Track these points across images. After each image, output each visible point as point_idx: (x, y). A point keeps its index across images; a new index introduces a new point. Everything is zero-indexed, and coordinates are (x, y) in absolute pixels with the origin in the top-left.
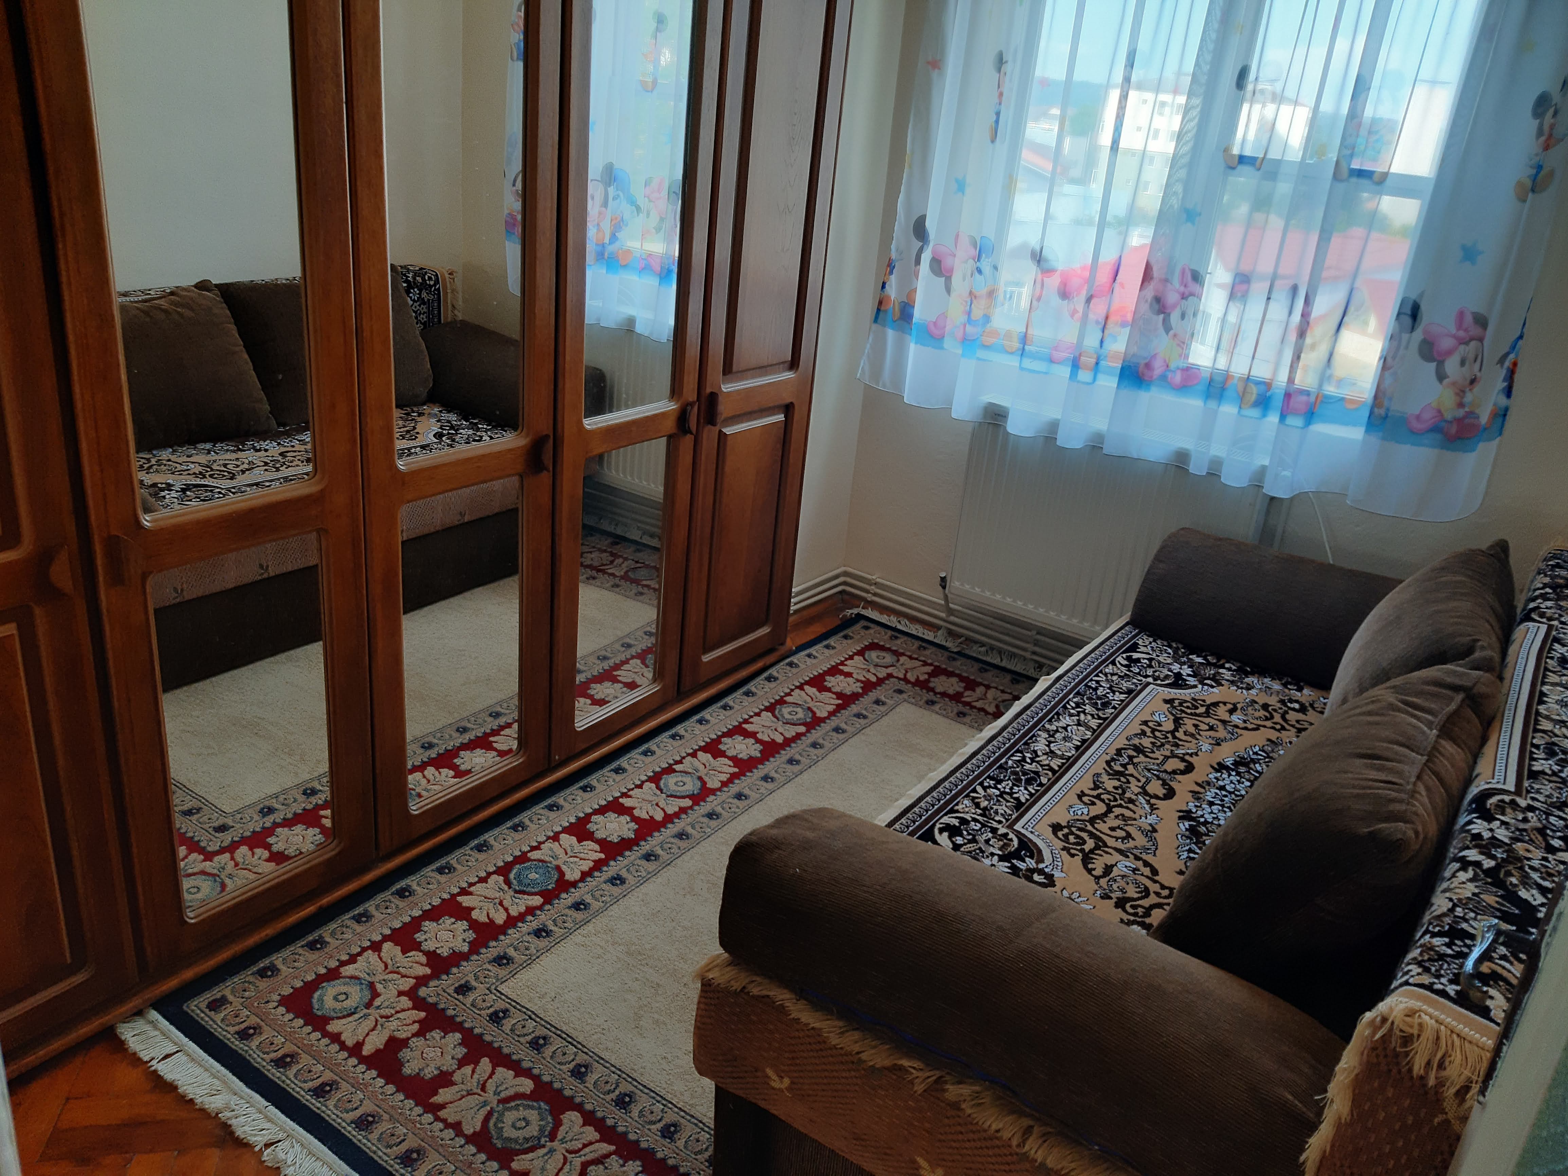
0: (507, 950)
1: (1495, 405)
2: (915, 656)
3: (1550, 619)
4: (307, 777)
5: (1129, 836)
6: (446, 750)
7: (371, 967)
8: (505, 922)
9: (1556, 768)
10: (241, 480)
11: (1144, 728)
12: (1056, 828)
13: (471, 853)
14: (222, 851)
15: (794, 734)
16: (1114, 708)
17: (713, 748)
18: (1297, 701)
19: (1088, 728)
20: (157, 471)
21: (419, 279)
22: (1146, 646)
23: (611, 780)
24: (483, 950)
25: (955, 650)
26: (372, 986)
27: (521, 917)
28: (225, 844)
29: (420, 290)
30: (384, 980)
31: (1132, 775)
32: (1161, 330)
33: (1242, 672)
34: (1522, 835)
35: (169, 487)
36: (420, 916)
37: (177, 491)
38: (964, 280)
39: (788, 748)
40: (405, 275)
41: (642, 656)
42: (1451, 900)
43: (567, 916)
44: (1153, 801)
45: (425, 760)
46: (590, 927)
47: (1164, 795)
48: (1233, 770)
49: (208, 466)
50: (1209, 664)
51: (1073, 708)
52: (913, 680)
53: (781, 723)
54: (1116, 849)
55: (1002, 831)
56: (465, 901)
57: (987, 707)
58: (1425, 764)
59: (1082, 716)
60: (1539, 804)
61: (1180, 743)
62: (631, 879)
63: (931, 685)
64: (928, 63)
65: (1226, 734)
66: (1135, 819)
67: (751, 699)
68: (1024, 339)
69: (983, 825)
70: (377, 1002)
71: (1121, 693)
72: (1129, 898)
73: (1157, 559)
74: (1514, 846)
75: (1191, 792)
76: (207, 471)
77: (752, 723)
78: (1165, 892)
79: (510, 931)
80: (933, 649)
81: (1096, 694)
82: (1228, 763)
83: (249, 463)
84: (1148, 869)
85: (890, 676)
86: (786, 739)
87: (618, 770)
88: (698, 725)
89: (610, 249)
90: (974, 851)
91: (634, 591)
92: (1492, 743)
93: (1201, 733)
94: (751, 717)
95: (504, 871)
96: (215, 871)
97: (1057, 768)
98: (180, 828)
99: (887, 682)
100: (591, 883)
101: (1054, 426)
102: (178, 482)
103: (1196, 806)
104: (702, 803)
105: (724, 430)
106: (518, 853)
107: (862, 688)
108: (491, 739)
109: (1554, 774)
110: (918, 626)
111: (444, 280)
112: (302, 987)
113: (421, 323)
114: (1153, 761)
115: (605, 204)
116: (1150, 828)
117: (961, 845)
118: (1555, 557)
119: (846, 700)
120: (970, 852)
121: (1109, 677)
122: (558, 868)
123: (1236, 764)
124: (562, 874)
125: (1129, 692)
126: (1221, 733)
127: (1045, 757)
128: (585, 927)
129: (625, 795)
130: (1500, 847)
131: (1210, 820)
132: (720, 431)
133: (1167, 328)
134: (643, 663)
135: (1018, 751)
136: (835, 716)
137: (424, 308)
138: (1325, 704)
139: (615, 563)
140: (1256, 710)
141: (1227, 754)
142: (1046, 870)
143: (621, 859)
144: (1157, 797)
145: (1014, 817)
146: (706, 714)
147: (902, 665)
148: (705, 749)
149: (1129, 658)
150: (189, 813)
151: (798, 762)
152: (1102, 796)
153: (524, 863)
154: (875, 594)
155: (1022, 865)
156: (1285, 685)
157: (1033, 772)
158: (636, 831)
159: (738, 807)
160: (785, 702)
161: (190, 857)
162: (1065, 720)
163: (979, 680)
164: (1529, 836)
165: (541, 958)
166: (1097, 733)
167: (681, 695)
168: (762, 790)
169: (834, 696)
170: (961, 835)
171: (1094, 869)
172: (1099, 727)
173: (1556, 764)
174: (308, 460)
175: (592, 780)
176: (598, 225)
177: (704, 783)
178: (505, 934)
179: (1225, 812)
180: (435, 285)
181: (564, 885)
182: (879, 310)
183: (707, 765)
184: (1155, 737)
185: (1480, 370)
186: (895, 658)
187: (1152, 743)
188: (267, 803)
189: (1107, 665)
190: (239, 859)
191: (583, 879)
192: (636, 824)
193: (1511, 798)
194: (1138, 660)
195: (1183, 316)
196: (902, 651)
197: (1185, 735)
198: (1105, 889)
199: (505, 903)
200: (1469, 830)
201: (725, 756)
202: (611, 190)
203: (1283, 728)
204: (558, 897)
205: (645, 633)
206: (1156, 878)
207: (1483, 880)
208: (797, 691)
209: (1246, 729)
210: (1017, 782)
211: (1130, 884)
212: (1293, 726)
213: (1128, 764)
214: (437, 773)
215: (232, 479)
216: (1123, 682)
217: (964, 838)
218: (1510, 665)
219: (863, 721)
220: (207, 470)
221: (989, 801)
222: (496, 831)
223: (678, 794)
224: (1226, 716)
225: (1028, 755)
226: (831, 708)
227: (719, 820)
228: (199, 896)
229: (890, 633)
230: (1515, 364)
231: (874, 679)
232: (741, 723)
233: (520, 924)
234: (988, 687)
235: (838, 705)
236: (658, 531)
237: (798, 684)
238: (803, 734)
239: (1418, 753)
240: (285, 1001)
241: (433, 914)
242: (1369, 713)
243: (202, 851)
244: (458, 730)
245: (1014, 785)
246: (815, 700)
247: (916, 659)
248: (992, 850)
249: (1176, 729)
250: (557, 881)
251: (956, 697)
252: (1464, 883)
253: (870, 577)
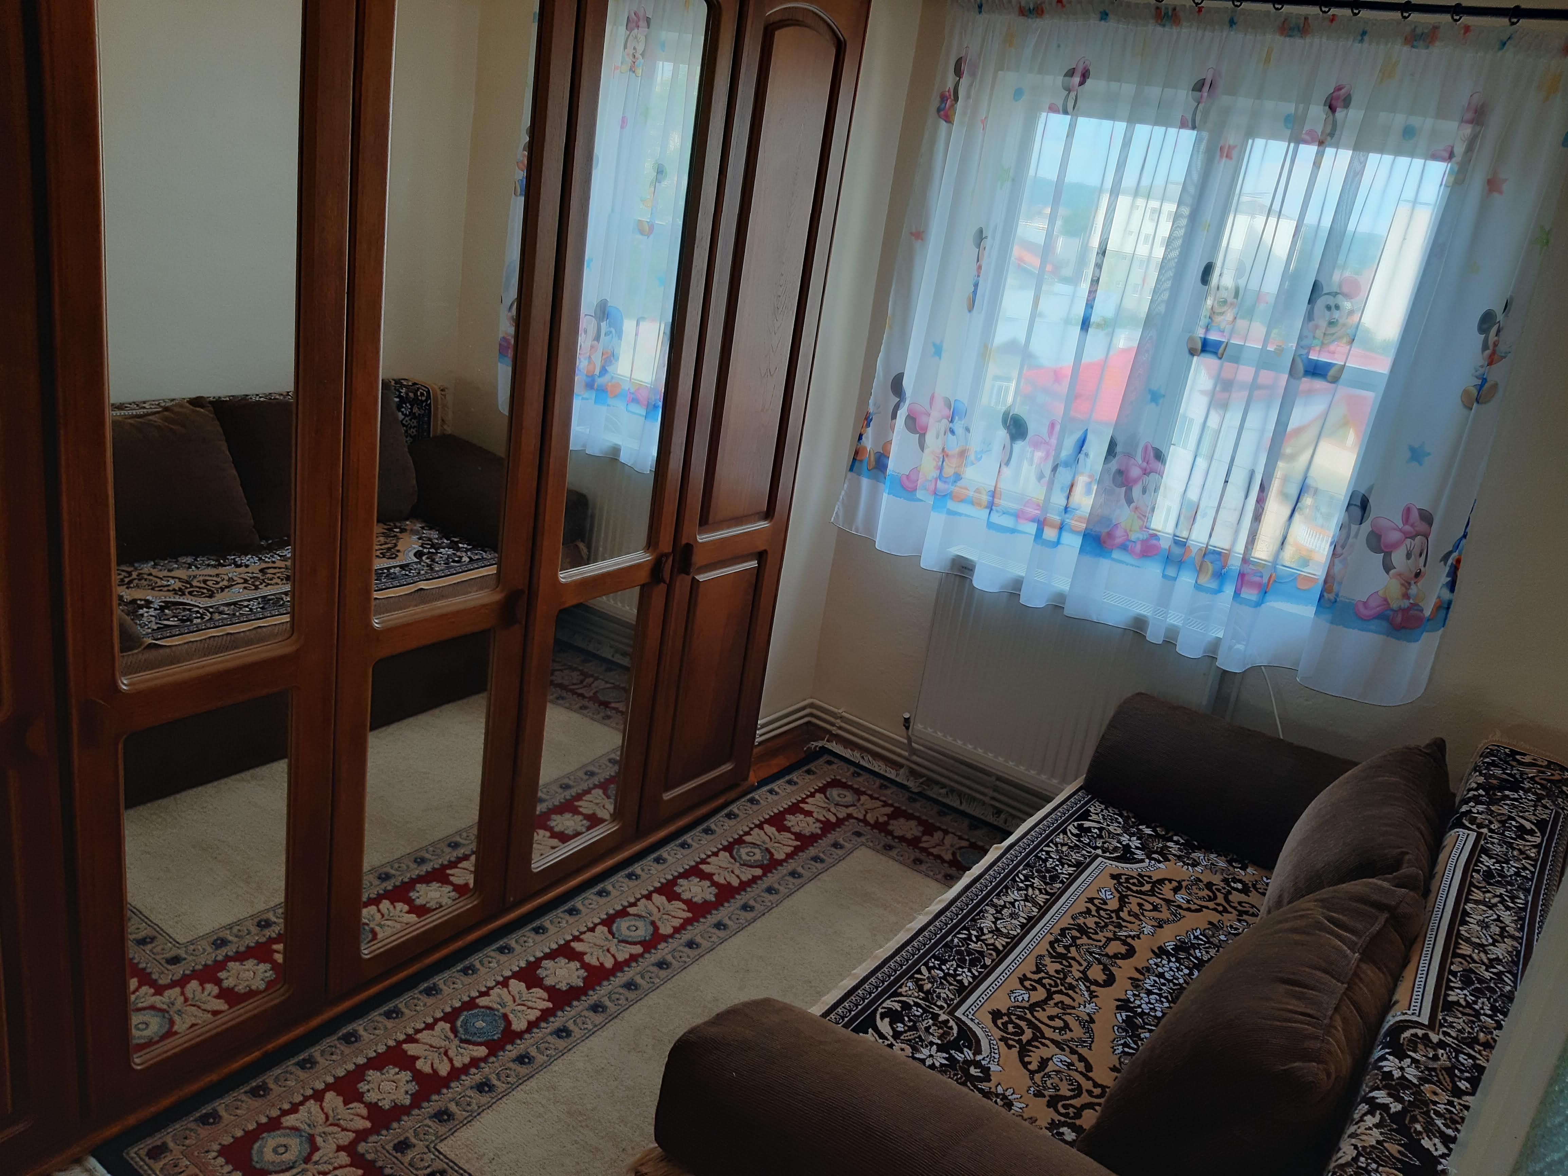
0: (449, 1105)
1: (1439, 597)
2: (876, 795)
3: (1480, 826)
4: (262, 907)
5: (1066, 1026)
6: (403, 883)
7: (313, 1118)
8: (449, 1074)
9: (1470, 998)
10: (221, 599)
11: (1090, 905)
12: (996, 1015)
13: (420, 997)
14: (173, 984)
15: (750, 877)
16: (1062, 882)
17: (668, 890)
18: (1240, 881)
19: (1035, 904)
20: (137, 586)
21: (411, 395)
22: (1097, 814)
23: (564, 922)
24: (425, 1104)
25: (916, 790)
26: (311, 1139)
27: (465, 1070)
28: (176, 978)
29: (412, 406)
30: (324, 1133)
31: (1074, 959)
32: (1123, 501)
33: (1189, 847)
34: (1431, 1075)
35: (148, 604)
36: (364, 1064)
37: (156, 609)
38: (937, 438)
39: (743, 893)
40: (398, 391)
41: (603, 786)
42: (1356, 1147)
43: (510, 1069)
44: (1093, 988)
45: (381, 892)
46: (532, 1084)
47: (1104, 981)
48: (1173, 956)
49: (187, 582)
50: (1158, 836)
51: (1022, 882)
52: (872, 822)
53: (738, 864)
54: (1053, 1041)
55: (943, 1017)
56: (411, 1049)
57: (943, 854)
58: (1344, 993)
59: (1030, 890)
60: (1450, 1039)
61: (1124, 924)
62: (577, 1032)
63: (890, 828)
64: (911, 233)
65: (1169, 916)
66: (1074, 1008)
67: (710, 837)
68: (993, 494)
69: (925, 1011)
70: (316, 1157)
71: (1069, 866)
72: (1061, 1096)
73: (1113, 724)
74: (1422, 1088)
75: (1130, 978)
76: (187, 588)
77: (709, 863)
78: (1097, 1091)
79: (453, 1085)
80: (894, 789)
81: (1046, 866)
82: (1169, 948)
83: (228, 581)
84: (1083, 1064)
85: (850, 816)
86: (741, 882)
87: (573, 911)
88: (655, 865)
89: (599, 381)
90: (914, 1039)
91: (602, 714)
92: (1412, 966)
93: (1146, 913)
94: (709, 856)
95: (450, 1017)
96: (165, 1007)
97: (1001, 948)
98: (134, 958)
99: (846, 823)
100: (537, 1034)
101: (1018, 584)
102: (157, 598)
103: (1134, 995)
104: (653, 951)
105: (697, 577)
106: (466, 999)
107: (821, 828)
108: (449, 872)
109: (1469, 1006)
110: (881, 763)
111: (436, 401)
112: (242, 1137)
113: (411, 436)
114: (1095, 943)
115: (597, 338)
116: (1087, 1018)
117: (901, 1033)
118: (1491, 754)
119: (805, 841)
120: (910, 1040)
121: (1060, 848)
122: (505, 1016)
123: (1177, 948)
124: (509, 1023)
125: (1078, 864)
126: (1165, 914)
127: (990, 935)
128: (527, 1083)
129: (576, 939)
130: (1408, 1088)
131: (1147, 1011)
132: (694, 578)
133: (1129, 500)
134: (605, 793)
135: (964, 928)
136: (792, 859)
137: (415, 423)
138: (1267, 884)
139: (585, 683)
140: (1200, 889)
141: (1168, 938)
142: (983, 1062)
143: (568, 1009)
144: (1096, 983)
145: (955, 1002)
146: (664, 852)
147: (862, 805)
148: (659, 891)
149: (1080, 827)
150: (142, 942)
151: (752, 909)
152: (1044, 981)
153: (471, 1010)
154: (840, 728)
155: (959, 1057)
156: (1230, 862)
157: (978, 952)
158: (585, 979)
159: (688, 957)
160: (744, 842)
161: (141, 990)
162: (1014, 895)
163: (938, 824)
164: (1437, 1076)
165: (482, 1115)
166: (1044, 910)
167: (640, 833)
168: (714, 939)
169: (793, 837)
170: (903, 1022)
171: (1030, 1063)
172: (1045, 903)
173: (1471, 994)
174: (288, 578)
175: (546, 921)
176: (590, 357)
177: (656, 928)
178: (448, 1087)
179: (1162, 1002)
180: (426, 400)
181: (510, 1036)
182: (854, 459)
183: (661, 908)
184: (1100, 917)
185: (1425, 566)
186: (856, 797)
187: (1096, 923)
188: (221, 935)
189: (1058, 834)
190: (189, 995)
191: (528, 1030)
192: (586, 971)
193: (1424, 1032)
194: (1089, 829)
195: (1144, 491)
196: (863, 789)
197: (1130, 915)
198: (1038, 1086)
199: (450, 1053)
200: (1382, 1067)
201: (680, 899)
202: (604, 325)
203: (1225, 910)
204: (503, 1049)
205: (610, 760)
206: (1090, 1074)
207: (1390, 1126)
208: (757, 830)
209: (1189, 909)
210: (961, 963)
211: (1064, 1080)
212: (1234, 908)
213: (1071, 945)
214: (391, 908)
215: (211, 597)
216: (1072, 853)
217: (905, 1025)
218: (1438, 877)
219: (819, 866)
220: (187, 584)
221: (932, 983)
222: (446, 974)
223: (630, 939)
224: (1169, 895)
225: (974, 933)
226: (789, 850)
227: (669, 970)
228: (147, 1033)
229: (852, 769)
230: (1458, 561)
231: (833, 819)
232: (698, 863)
233: (463, 1077)
234: (946, 832)
235: (795, 847)
236: (630, 650)
237: (758, 822)
238: (759, 878)
239: (1338, 981)
240: (224, 1152)
241: (378, 1063)
242: (1295, 930)
243: (153, 984)
244: (415, 861)
245: (958, 966)
246: (773, 840)
247: (877, 799)
248: (931, 1038)
249: (1121, 909)
250: (503, 1031)
251: (914, 843)
252: (1370, 1129)
253: (836, 710)
